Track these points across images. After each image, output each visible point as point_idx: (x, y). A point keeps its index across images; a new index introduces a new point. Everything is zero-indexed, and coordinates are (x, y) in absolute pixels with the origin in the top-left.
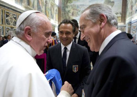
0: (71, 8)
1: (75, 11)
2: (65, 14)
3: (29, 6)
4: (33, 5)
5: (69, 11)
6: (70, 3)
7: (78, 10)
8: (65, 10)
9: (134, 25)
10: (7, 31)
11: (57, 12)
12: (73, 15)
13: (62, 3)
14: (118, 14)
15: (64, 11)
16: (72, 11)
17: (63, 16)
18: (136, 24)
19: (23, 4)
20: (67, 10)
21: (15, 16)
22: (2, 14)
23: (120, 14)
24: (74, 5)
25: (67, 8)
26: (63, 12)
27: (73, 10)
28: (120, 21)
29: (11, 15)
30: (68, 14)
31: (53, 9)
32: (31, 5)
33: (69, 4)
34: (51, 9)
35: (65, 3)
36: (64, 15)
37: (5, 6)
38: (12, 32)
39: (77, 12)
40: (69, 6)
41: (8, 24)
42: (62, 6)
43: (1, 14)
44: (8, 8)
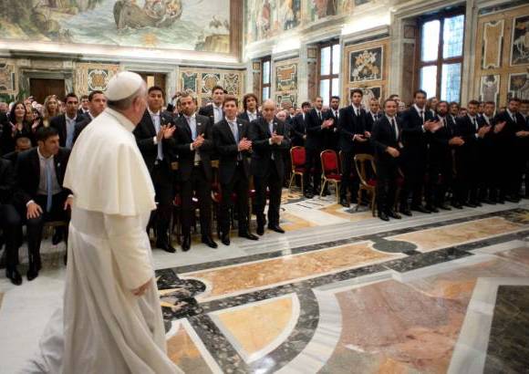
9: (282, 67)
12: (51, 3)
14: (220, 27)
18: (290, 65)
23: (227, 26)
28: (228, 51)
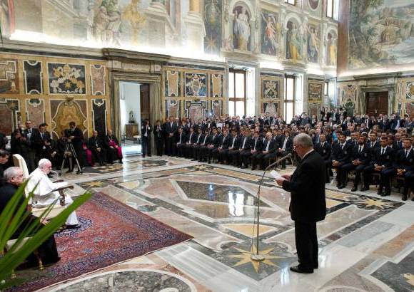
0: (376, 19)
1: (390, 27)
2: (357, 41)
3: (236, 51)
4: (249, 45)
5: (371, 32)
6: (376, 7)
7: (402, 22)
8: (357, 30)
10: (188, 108)
11: (334, 40)
12: (383, 40)
13: (351, 12)
15: (354, 33)
16: (380, 28)
17: (352, 47)
19: (222, 50)
20: (364, 27)
21: (203, 78)
22: (179, 79)
24: (388, 9)
25: (366, 22)
26: (353, 35)
27: (385, 25)
29: (196, 76)
30: (367, 38)
31: (319, 36)
32: (243, 45)
33: (370, 11)
34: (309, 37)
35: (360, 9)
36: (355, 45)
37: (183, 65)
38: (196, 107)
39: (398, 29)
40: (372, 17)
41: (188, 95)
42: (350, 19)
43: (177, 80)
44: (191, 66)
